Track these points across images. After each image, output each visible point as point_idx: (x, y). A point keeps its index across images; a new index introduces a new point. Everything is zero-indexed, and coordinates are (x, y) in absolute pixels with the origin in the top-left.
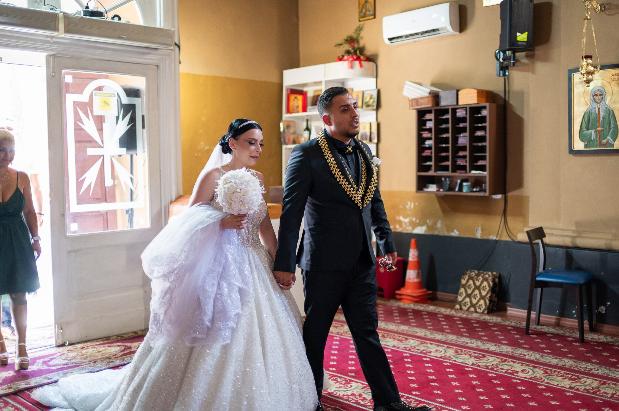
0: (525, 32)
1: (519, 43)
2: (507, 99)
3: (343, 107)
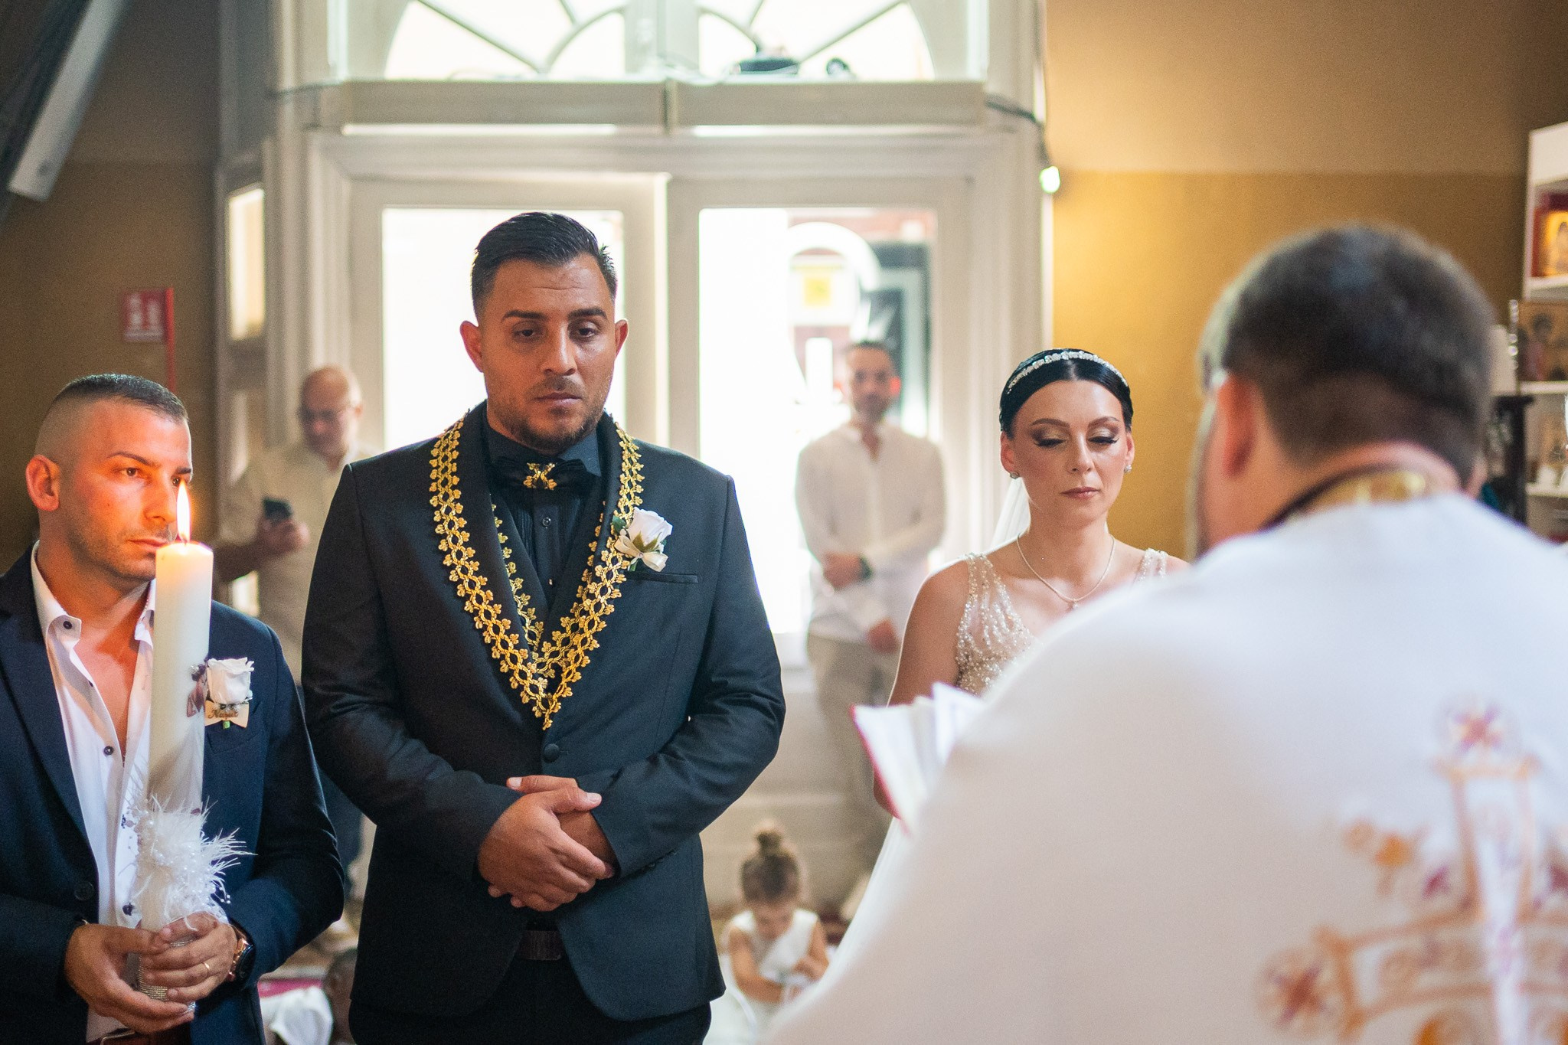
3: (515, 319)
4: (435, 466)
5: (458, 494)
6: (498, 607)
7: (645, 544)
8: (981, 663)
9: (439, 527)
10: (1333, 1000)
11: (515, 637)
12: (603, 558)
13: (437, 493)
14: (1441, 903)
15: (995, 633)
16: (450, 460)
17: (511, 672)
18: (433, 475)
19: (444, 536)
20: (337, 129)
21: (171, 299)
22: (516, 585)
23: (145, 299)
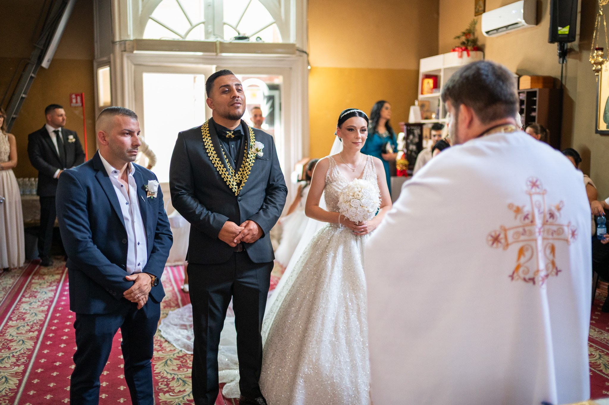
0: (567, 25)
1: (560, 36)
2: (564, 82)
3: (223, 88)
4: (203, 131)
5: (210, 138)
6: (223, 165)
7: (259, 150)
8: (331, 182)
9: (206, 146)
10: (503, 241)
11: (228, 173)
12: (249, 153)
13: (205, 138)
14: (527, 221)
15: (335, 175)
16: (207, 130)
17: (227, 181)
18: (203, 134)
19: (208, 148)
20: (132, 52)
21: (84, 96)
22: (227, 161)
23: (76, 95)
